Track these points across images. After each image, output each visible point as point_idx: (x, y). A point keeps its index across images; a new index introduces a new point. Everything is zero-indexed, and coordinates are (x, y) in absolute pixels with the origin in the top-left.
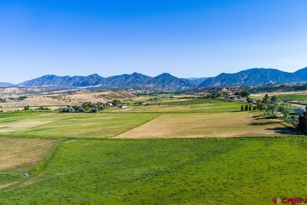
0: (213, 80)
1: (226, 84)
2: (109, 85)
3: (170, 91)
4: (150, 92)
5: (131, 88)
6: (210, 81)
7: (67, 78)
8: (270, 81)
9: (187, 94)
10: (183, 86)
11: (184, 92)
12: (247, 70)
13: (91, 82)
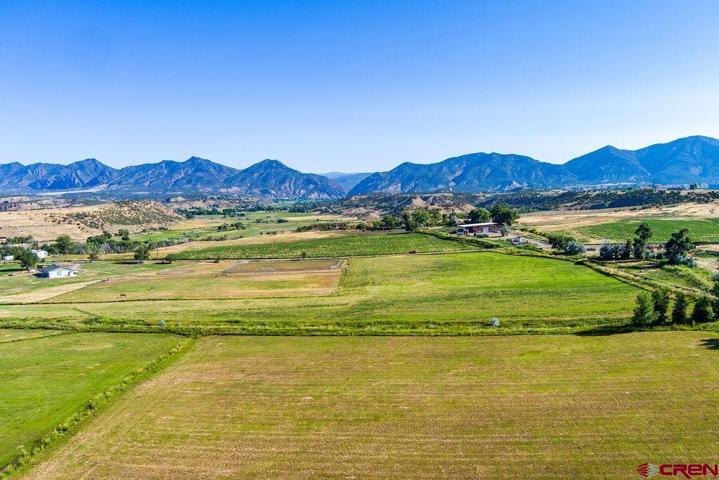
0: (385, 179)
1: (415, 188)
2: (124, 188)
3: (280, 205)
4: (228, 205)
5: (181, 195)
6: (377, 180)
7: (15, 169)
8: (514, 182)
9: (322, 212)
10: (312, 192)
11: (314, 206)
12: (461, 157)
13: (80, 179)
